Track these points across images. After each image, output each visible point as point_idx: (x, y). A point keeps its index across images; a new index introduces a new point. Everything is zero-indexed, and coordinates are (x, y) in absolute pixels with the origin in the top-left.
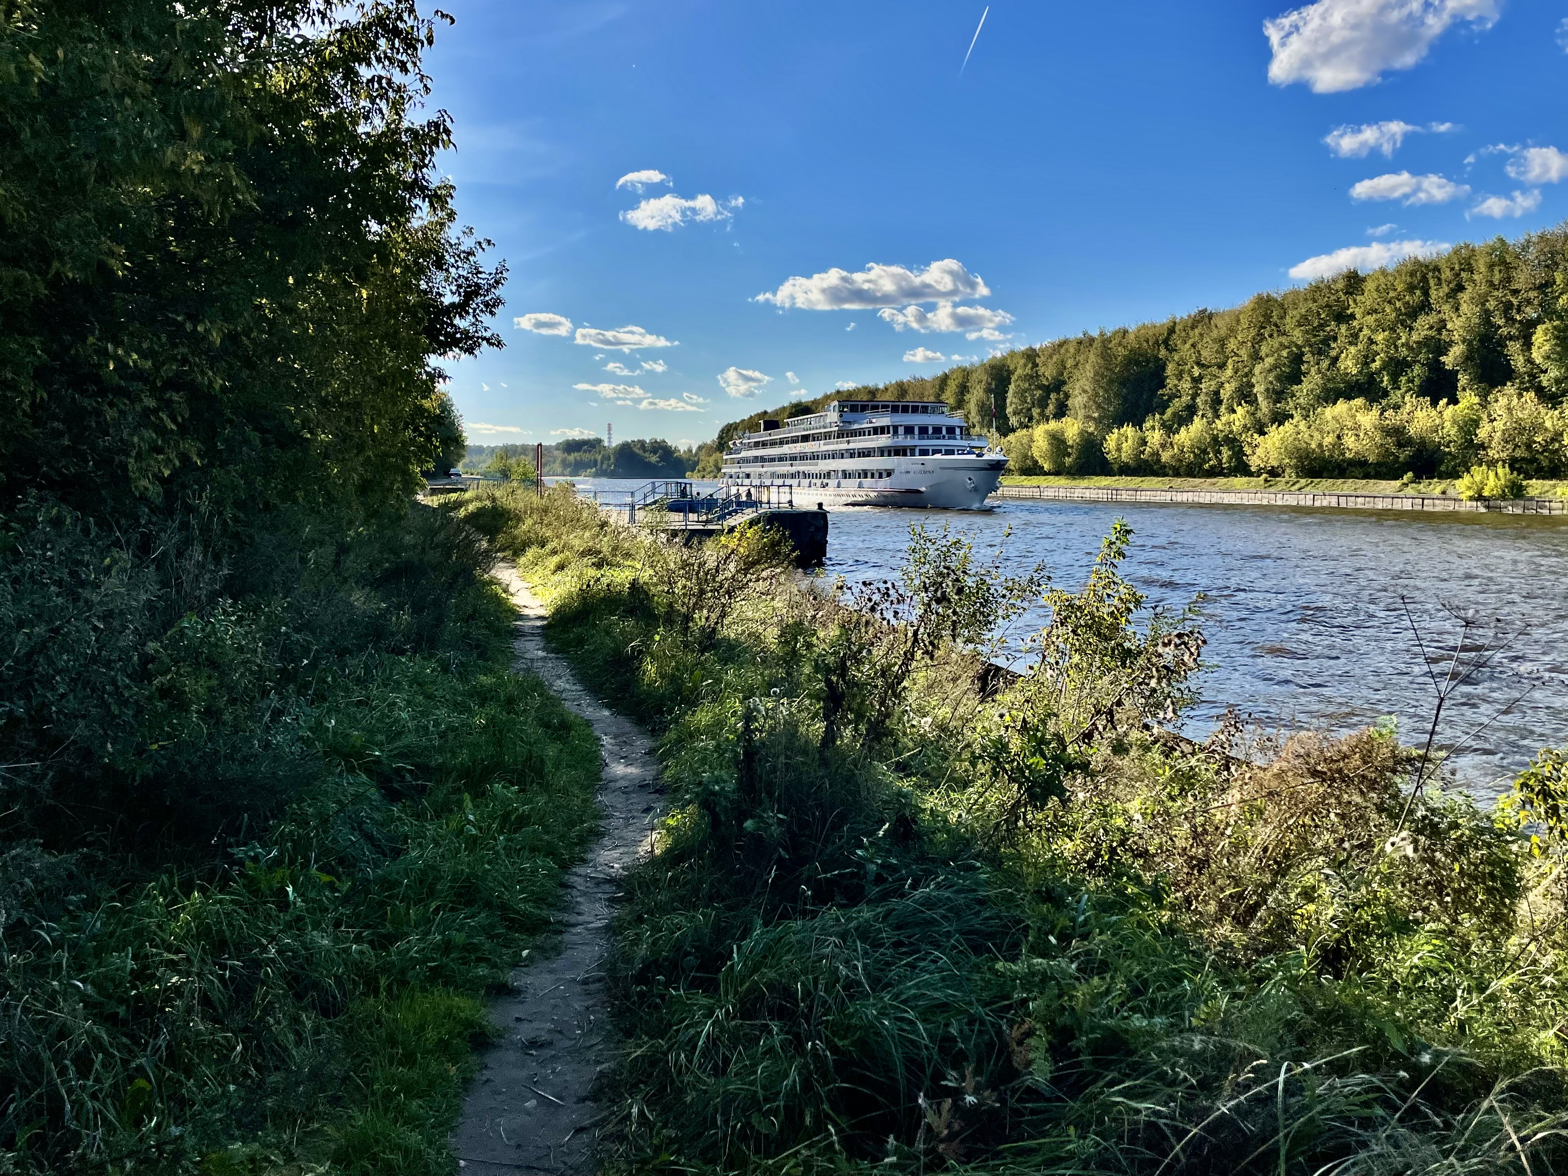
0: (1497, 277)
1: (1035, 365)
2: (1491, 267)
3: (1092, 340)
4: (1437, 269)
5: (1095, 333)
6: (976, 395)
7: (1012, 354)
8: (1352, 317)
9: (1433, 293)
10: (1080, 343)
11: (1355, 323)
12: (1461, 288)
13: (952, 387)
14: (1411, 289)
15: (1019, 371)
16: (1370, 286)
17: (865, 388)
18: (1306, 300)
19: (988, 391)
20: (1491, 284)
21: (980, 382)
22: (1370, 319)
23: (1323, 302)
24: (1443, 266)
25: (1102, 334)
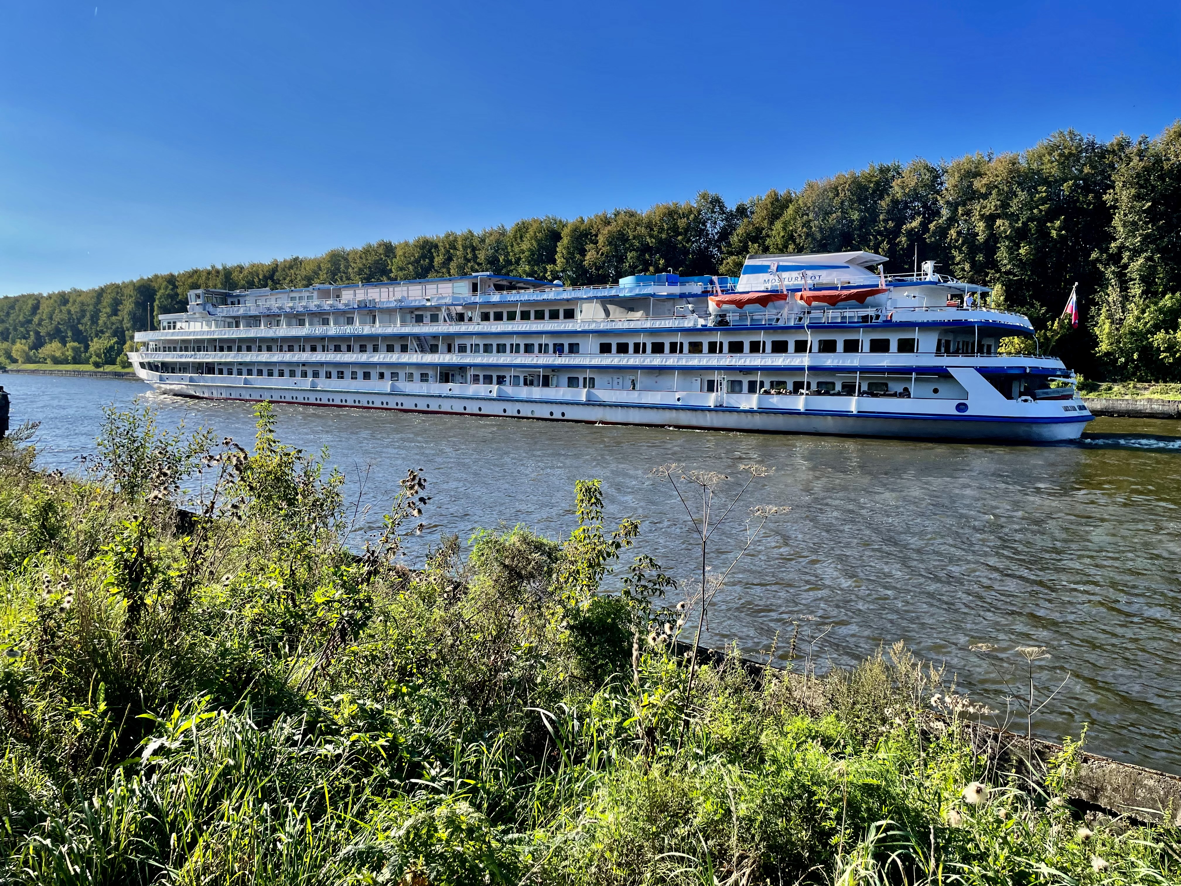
0: (470, 256)
1: (175, 287)
2: (465, 248)
3: (218, 272)
4: (436, 246)
5: (220, 267)
6: (128, 306)
7: (156, 276)
8: (391, 271)
9: (436, 259)
10: (209, 273)
11: (392, 275)
12: (450, 259)
13: (107, 300)
14: (423, 257)
15: (162, 291)
16: (399, 252)
17: (30, 296)
18: (361, 258)
19: (137, 304)
20: (466, 258)
21: (131, 296)
22: (401, 274)
23: (371, 259)
24: (440, 244)
25: (225, 269)
